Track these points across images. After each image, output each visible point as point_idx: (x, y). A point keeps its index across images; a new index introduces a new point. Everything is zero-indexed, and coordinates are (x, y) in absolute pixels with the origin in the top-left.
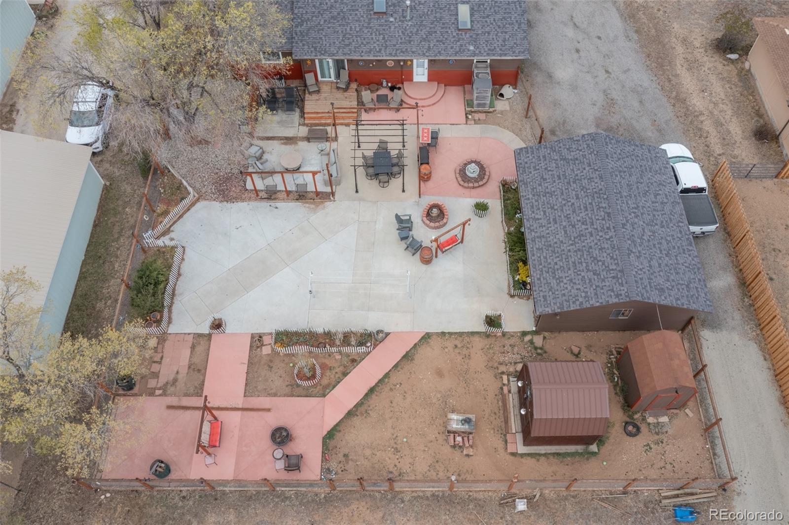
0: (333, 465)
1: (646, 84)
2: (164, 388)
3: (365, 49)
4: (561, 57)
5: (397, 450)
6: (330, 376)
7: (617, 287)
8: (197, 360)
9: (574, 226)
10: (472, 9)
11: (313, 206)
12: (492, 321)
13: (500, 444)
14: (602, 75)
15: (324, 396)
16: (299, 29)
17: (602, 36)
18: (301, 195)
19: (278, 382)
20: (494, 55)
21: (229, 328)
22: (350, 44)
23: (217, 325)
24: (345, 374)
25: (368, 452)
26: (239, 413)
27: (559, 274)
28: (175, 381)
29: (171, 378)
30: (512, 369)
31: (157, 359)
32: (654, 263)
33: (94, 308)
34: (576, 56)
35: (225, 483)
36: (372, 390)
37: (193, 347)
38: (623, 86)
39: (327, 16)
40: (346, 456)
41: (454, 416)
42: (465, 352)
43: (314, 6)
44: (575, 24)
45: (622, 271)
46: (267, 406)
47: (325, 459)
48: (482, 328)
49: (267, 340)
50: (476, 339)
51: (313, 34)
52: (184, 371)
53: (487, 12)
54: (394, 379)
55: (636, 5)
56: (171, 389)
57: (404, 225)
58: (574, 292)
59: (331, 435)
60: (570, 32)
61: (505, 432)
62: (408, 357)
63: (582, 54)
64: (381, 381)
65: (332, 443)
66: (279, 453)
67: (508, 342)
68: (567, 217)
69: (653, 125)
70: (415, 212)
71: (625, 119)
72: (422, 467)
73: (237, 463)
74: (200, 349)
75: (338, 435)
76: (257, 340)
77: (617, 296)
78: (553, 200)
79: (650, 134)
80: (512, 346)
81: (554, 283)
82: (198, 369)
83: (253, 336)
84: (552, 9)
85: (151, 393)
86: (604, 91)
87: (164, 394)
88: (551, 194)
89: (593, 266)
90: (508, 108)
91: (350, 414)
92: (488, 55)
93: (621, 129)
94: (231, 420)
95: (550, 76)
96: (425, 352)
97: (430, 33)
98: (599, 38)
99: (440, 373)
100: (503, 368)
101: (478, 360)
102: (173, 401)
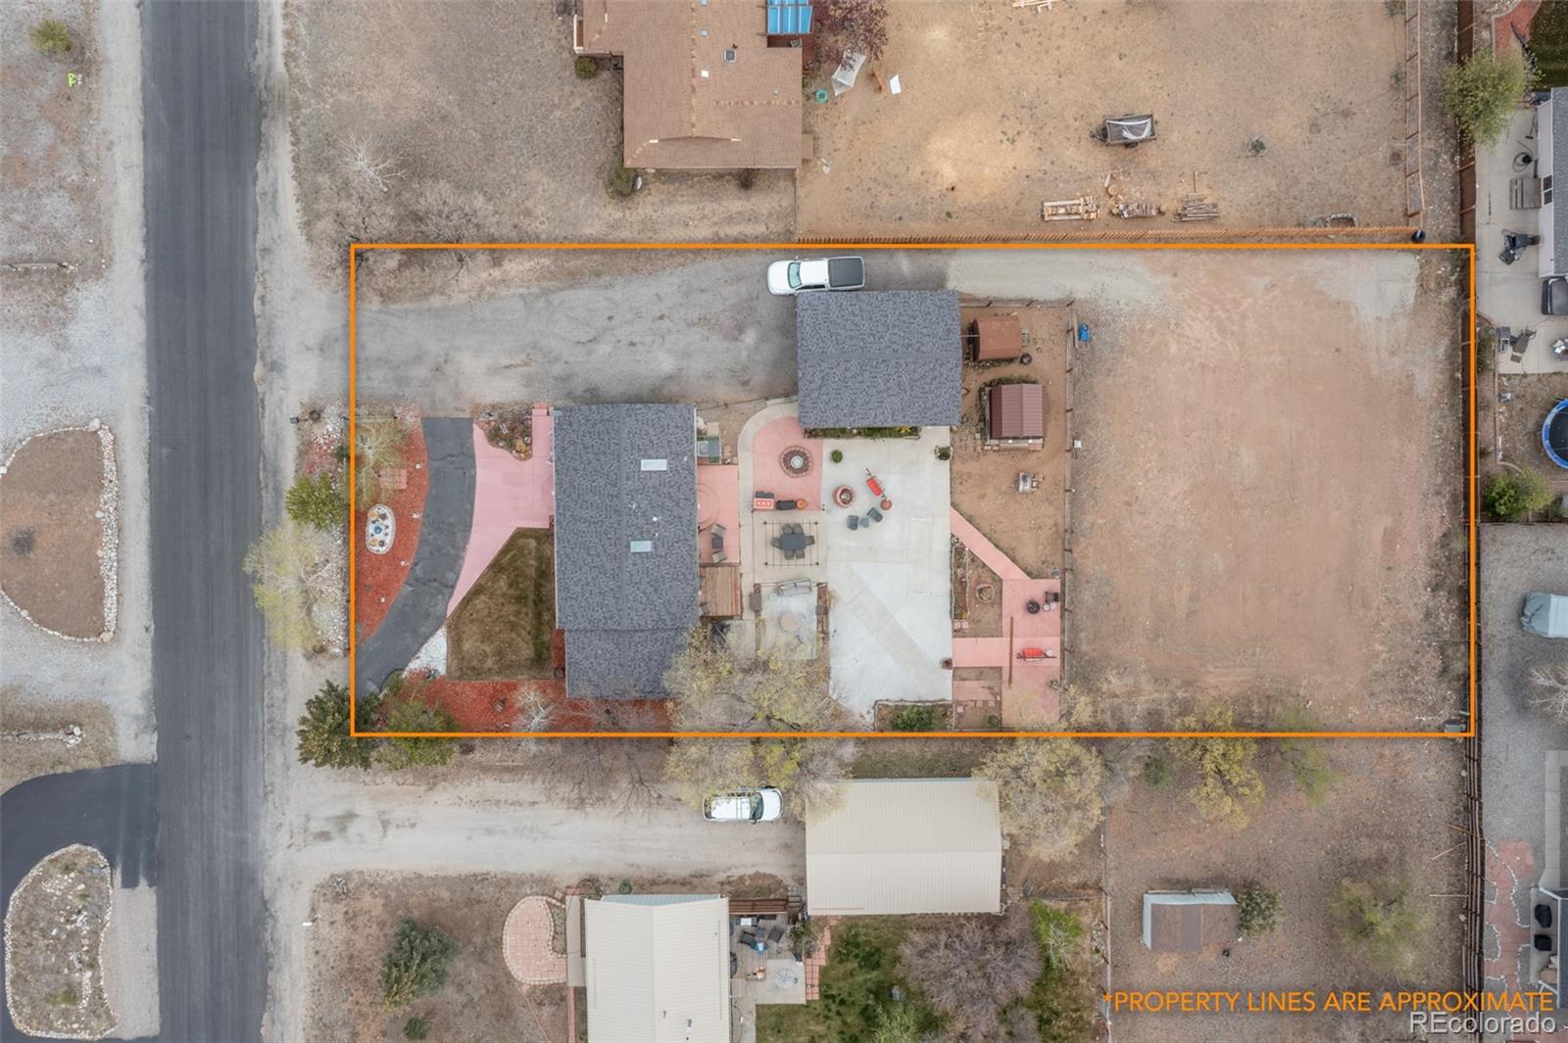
0: (1050, 571)
1: (676, 280)
2: (994, 695)
3: (688, 560)
4: (642, 363)
5: (1040, 527)
6: (986, 577)
7: (949, 366)
8: (973, 675)
9: (889, 389)
10: (644, 457)
11: (833, 601)
12: (943, 455)
13: (1034, 456)
14: (666, 324)
15: (1001, 580)
16: (669, 623)
17: (609, 314)
18: (823, 611)
19: (990, 614)
20: (692, 438)
21: (949, 655)
22: (683, 574)
23: (947, 664)
24: (984, 565)
25: (1040, 548)
26: (1014, 639)
27: (929, 405)
28: (990, 688)
29: (987, 691)
30: (979, 442)
31: (973, 704)
32: (925, 331)
33: (930, 760)
34: (640, 347)
35: (1062, 642)
36: (997, 546)
37: (963, 679)
38: (681, 304)
39: (654, 597)
40: (1043, 563)
41: (1021, 487)
42: (965, 477)
43: (644, 610)
44: (590, 341)
45: (937, 360)
46: (1009, 620)
47: (1047, 577)
48: (947, 463)
49: (957, 625)
50: (954, 467)
51: (674, 609)
52: (982, 683)
53: (647, 442)
54: (987, 530)
55: (553, 267)
56: (996, 690)
57: (854, 523)
58: (947, 396)
59: (1029, 574)
60: (604, 349)
61: (1028, 451)
62: (970, 520)
63: (637, 340)
64: (990, 540)
65: (1035, 572)
66: (1046, 607)
67: (958, 443)
68: (879, 392)
69: (732, 284)
70: (842, 514)
71: (724, 311)
72: (1051, 510)
73: (1050, 636)
74: (964, 674)
75: (1029, 569)
76: (957, 633)
77: (957, 366)
78: (860, 402)
79: (743, 290)
80: (961, 440)
81: (936, 410)
82: (980, 673)
83: (954, 637)
84: (566, 363)
85: (999, 704)
86: (689, 325)
87: (1000, 694)
88: (853, 402)
89: (928, 380)
90: (717, 424)
91: (1014, 561)
92: (692, 443)
93: (738, 317)
94: (1019, 644)
95: (671, 377)
96: (965, 506)
97: (671, 498)
98: (610, 318)
99: (982, 496)
100: (979, 449)
101: (971, 467)
102: (1005, 686)
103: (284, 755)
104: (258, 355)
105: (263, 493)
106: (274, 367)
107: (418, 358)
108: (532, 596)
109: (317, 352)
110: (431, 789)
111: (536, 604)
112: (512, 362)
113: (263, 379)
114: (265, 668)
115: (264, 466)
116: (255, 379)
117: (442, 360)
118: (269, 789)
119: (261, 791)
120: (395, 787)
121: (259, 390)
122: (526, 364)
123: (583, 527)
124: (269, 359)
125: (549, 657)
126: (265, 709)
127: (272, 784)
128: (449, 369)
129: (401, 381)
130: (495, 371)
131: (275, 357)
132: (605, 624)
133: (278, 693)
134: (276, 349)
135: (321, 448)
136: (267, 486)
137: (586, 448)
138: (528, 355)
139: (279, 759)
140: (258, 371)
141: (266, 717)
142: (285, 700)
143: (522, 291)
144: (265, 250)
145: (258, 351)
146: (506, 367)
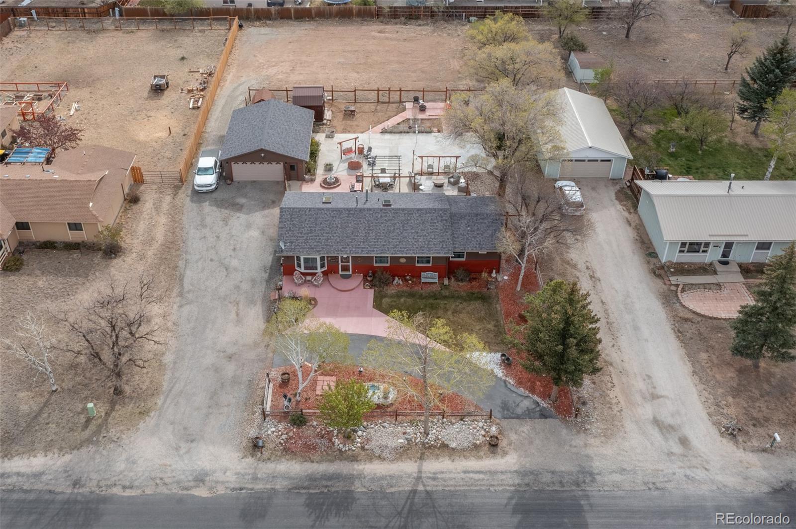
1: (192, 231)
14: (223, 235)
15: (407, 119)
17: (208, 261)
30: (325, 126)
34: (237, 246)
36: (387, 120)
38: (211, 229)
40: (396, 108)
42: (345, 130)
44: (227, 270)
47: (405, 107)
50: (338, 133)
54: (377, 124)
60: (235, 263)
62: (371, 128)
63: (232, 247)
64: (383, 122)
69: (203, 208)
71: (221, 211)
75: (400, 111)
79: (208, 204)
84: (241, 282)
86: (227, 225)
93: (227, 205)
95: (262, 232)
96: (363, 130)
98: (212, 260)
99: (357, 125)
100: (328, 126)
101: (339, 129)
103: (611, 473)
104: (185, 492)
105: (333, 489)
106: (200, 479)
107: (217, 370)
108: (431, 301)
109: (194, 445)
110: (611, 364)
111: (436, 299)
112: (234, 312)
113: (211, 489)
114: (521, 489)
115: (305, 488)
116: (210, 495)
117: (222, 354)
118: (651, 486)
119: (656, 493)
120: (617, 389)
121: (223, 492)
122: (238, 304)
123: (372, 235)
124: (192, 484)
125: (480, 293)
126: (565, 489)
127: (646, 484)
128: (231, 350)
129: (235, 381)
130: (239, 320)
131: (190, 478)
132: (446, 221)
133: (546, 478)
134: (183, 477)
135: (291, 438)
136: (326, 486)
137: (311, 232)
138: (230, 302)
139: (617, 477)
140: (202, 492)
141: (574, 488)
142: (553, 473)
143: (175, 307)
144: (76, 483)
145: (180, 492)
146: (237, 315)
